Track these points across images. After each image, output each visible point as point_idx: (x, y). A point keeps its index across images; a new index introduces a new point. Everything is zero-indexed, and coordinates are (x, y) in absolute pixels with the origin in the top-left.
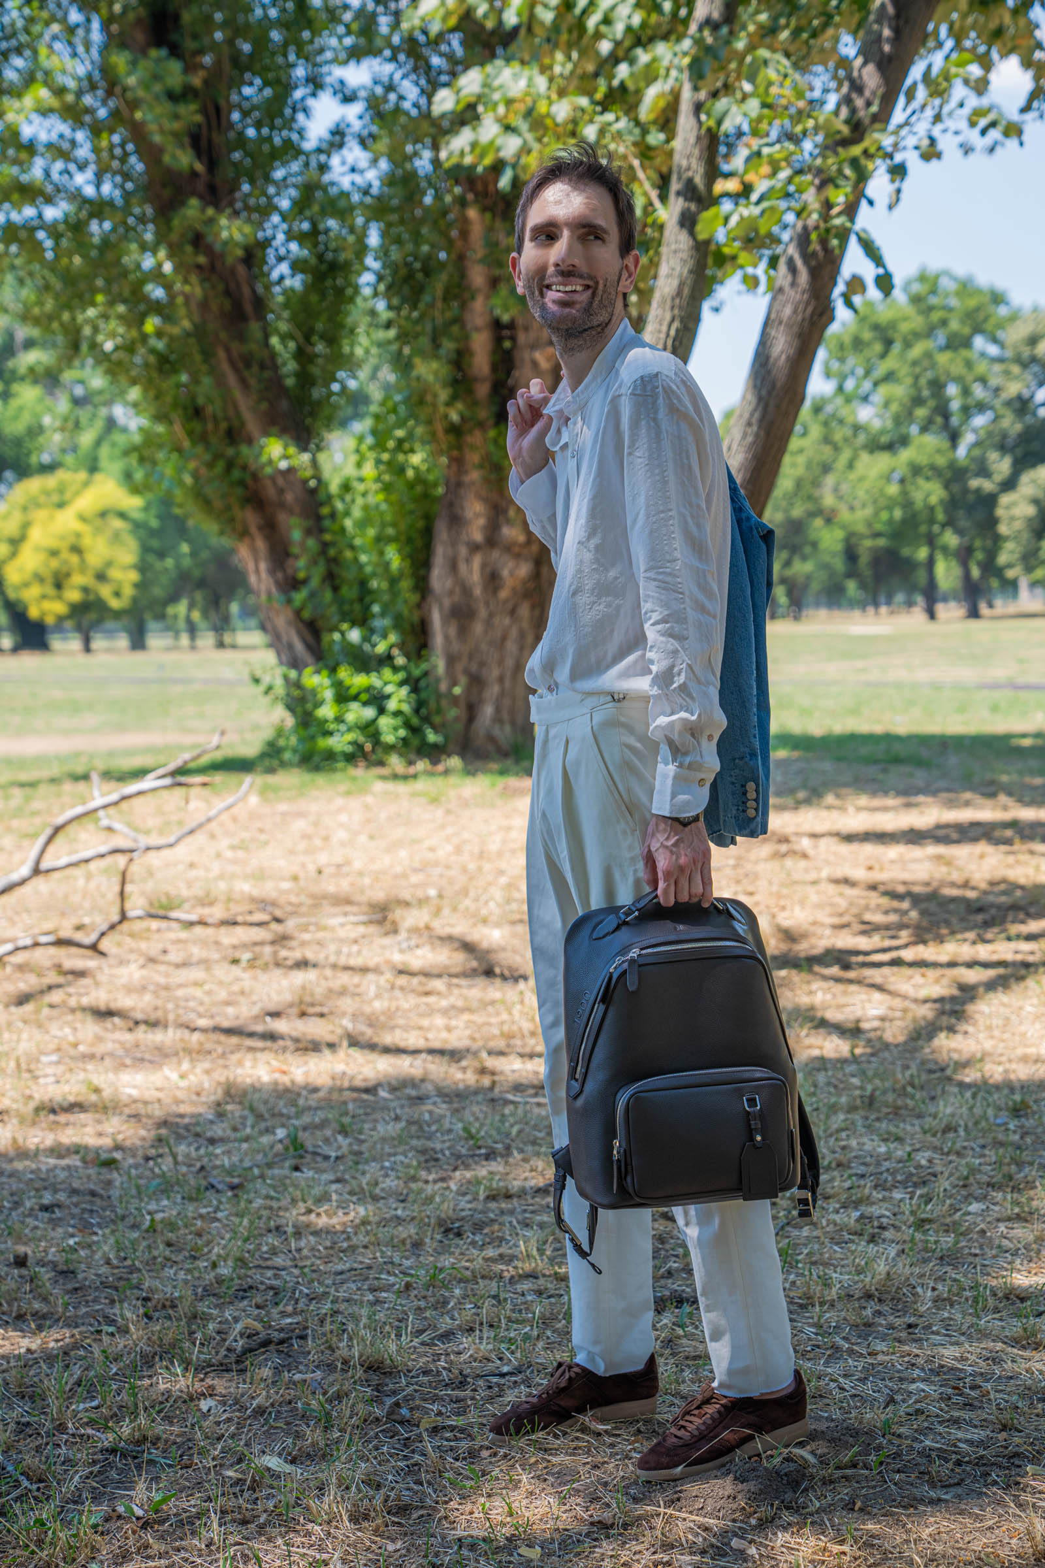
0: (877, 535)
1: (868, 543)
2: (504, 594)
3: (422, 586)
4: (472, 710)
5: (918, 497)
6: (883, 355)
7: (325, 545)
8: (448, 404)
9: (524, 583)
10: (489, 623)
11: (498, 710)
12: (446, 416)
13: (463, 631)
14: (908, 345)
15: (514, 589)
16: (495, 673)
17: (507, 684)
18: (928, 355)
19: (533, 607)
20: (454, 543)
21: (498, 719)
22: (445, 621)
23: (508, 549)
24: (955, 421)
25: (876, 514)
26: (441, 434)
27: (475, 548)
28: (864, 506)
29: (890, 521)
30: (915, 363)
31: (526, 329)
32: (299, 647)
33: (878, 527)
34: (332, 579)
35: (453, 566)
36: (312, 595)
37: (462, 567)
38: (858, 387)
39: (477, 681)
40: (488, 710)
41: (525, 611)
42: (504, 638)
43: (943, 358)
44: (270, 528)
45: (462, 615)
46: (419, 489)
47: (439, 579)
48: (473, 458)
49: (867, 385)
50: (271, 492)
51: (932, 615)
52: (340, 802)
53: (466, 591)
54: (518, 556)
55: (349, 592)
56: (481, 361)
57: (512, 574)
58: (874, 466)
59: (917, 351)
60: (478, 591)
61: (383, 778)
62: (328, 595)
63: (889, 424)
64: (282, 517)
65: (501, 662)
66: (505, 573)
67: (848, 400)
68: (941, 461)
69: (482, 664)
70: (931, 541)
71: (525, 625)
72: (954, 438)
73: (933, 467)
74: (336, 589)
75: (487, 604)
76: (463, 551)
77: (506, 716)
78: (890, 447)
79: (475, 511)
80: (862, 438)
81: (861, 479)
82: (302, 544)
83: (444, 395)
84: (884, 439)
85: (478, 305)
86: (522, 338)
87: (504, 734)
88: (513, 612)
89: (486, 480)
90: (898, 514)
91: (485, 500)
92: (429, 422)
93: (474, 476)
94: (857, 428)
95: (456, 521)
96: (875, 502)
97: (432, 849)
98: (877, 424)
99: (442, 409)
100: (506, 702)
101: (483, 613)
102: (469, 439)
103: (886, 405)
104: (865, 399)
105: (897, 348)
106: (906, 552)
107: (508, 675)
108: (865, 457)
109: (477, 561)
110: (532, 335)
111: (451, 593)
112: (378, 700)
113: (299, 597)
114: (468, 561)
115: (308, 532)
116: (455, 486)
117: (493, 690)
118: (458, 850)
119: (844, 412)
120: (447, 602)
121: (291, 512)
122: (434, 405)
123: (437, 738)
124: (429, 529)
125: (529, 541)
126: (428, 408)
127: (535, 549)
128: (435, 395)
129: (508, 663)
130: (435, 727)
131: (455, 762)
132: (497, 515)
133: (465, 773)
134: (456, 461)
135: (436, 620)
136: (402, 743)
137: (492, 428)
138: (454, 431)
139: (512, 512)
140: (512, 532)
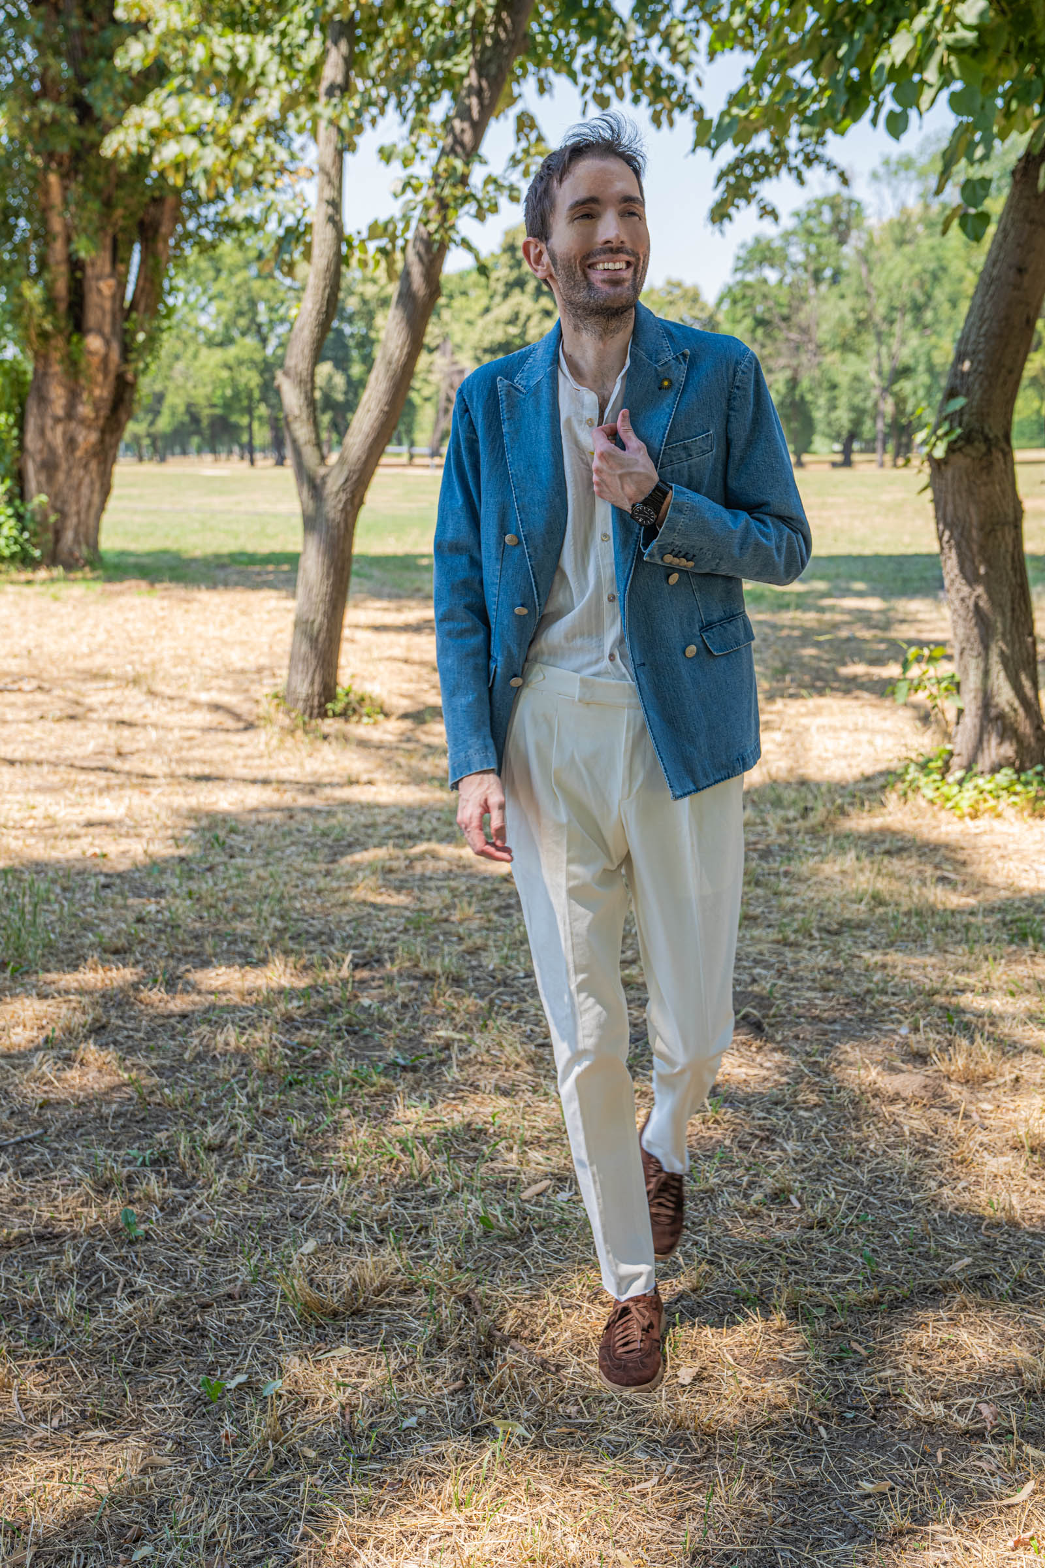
0: (213, 406)
1: (206, 412)
2: (79, 453)
3: (21, 447)
4: (58, 533)
5: (242, 381)
6: (216, 279)
8: (44, 316)
9: (94, 446)
10: (69, 473)
11: (77, 534)
12: (40, 325)
13: (50, 479)
14: (232, 273)
15: (86, 451)
16: (74, 508)
17: (83, 516)
18: (245, 282)
19: (99, 463)
20: (42, 416)
21: (77, 541)
22: (37, 472)
23: (82, 421)
24: (265, 329)
25: (214, 391)
26: (34, 337)
27: (57, 420)
28: (205, 385)
29: (223, 397)
30: (238, 287)
31: (93, 264)
33: (216, 401)
35: (42, 432)
37: (49, 434)
38: (197, 300)
39: (63, 515)
40: (69, 535)
41: (93, 465)
42: (80, 484)
43: (256, 285)
45: (49, 467)
46: (14, 375)
47: (32, 441)
48: (56, 355)
49: (204, 300)
51: (252, 462)
53: (52, 450)
54: (89, 427)
56: (61, 287)
57: (85, 439)
58: (213, 358)
59: (238, 278)
60: (60, 451)
61: (9, 583)
63: (221, 329)
65: (78, 501)
66: (80, 439)
67: (192, 309)
68: (258, 357)
69: (64, 502)
70: (249, 411)
71: (94, 475)
72: (264, 340)
73: (253, 362)
75: (67, 460)
76: (49, 422)
77: (82, 538)
78: (221, 345)
79: (57, 394)
80: (201, 338)
81: (203, 367)
83: (40, 310)
84: (218, 339)
85: (59, 246)
86: (89, 271)
88: (86, 466)
89: (66, 372)
90: (229, 392)
91: (65, 386)
92: (26, 328)
93: (56, 368)
94: (198, 330)
95: (43, 400)
96: (213, 382)
98: (212, 328)
99: (36, 320)
100: (82, 529)
101: (64, 466)
102: (53, 342)
103: (219, 314)
104: (203, 309)
105: (224, 275)
106: (234, 418)
107: (83, 510)
108: (204, 352)
109: (59, 429)
110: (98, 270)
111: (41, 451)
114: (53, 429)
116: (41, 375)
117: (73, 521)
119: (190, 317)
120: (38, 458)
122: (30, 317)
123: (37, 553)
124: (22, 405)
125: (97, 418)
126: (24, 319)
127: (101, 422)
128: (31, 310)
129: (84, 501)
130: (35, 546)
131: (59, 571)
132: (74, 396)
133: (66, 579)
134: (41, 358)
135: (31, 469)
136: (13, 556)
137: (71, 335)
138: (44, 335)
139: (85, 396)
140: (85, 410)
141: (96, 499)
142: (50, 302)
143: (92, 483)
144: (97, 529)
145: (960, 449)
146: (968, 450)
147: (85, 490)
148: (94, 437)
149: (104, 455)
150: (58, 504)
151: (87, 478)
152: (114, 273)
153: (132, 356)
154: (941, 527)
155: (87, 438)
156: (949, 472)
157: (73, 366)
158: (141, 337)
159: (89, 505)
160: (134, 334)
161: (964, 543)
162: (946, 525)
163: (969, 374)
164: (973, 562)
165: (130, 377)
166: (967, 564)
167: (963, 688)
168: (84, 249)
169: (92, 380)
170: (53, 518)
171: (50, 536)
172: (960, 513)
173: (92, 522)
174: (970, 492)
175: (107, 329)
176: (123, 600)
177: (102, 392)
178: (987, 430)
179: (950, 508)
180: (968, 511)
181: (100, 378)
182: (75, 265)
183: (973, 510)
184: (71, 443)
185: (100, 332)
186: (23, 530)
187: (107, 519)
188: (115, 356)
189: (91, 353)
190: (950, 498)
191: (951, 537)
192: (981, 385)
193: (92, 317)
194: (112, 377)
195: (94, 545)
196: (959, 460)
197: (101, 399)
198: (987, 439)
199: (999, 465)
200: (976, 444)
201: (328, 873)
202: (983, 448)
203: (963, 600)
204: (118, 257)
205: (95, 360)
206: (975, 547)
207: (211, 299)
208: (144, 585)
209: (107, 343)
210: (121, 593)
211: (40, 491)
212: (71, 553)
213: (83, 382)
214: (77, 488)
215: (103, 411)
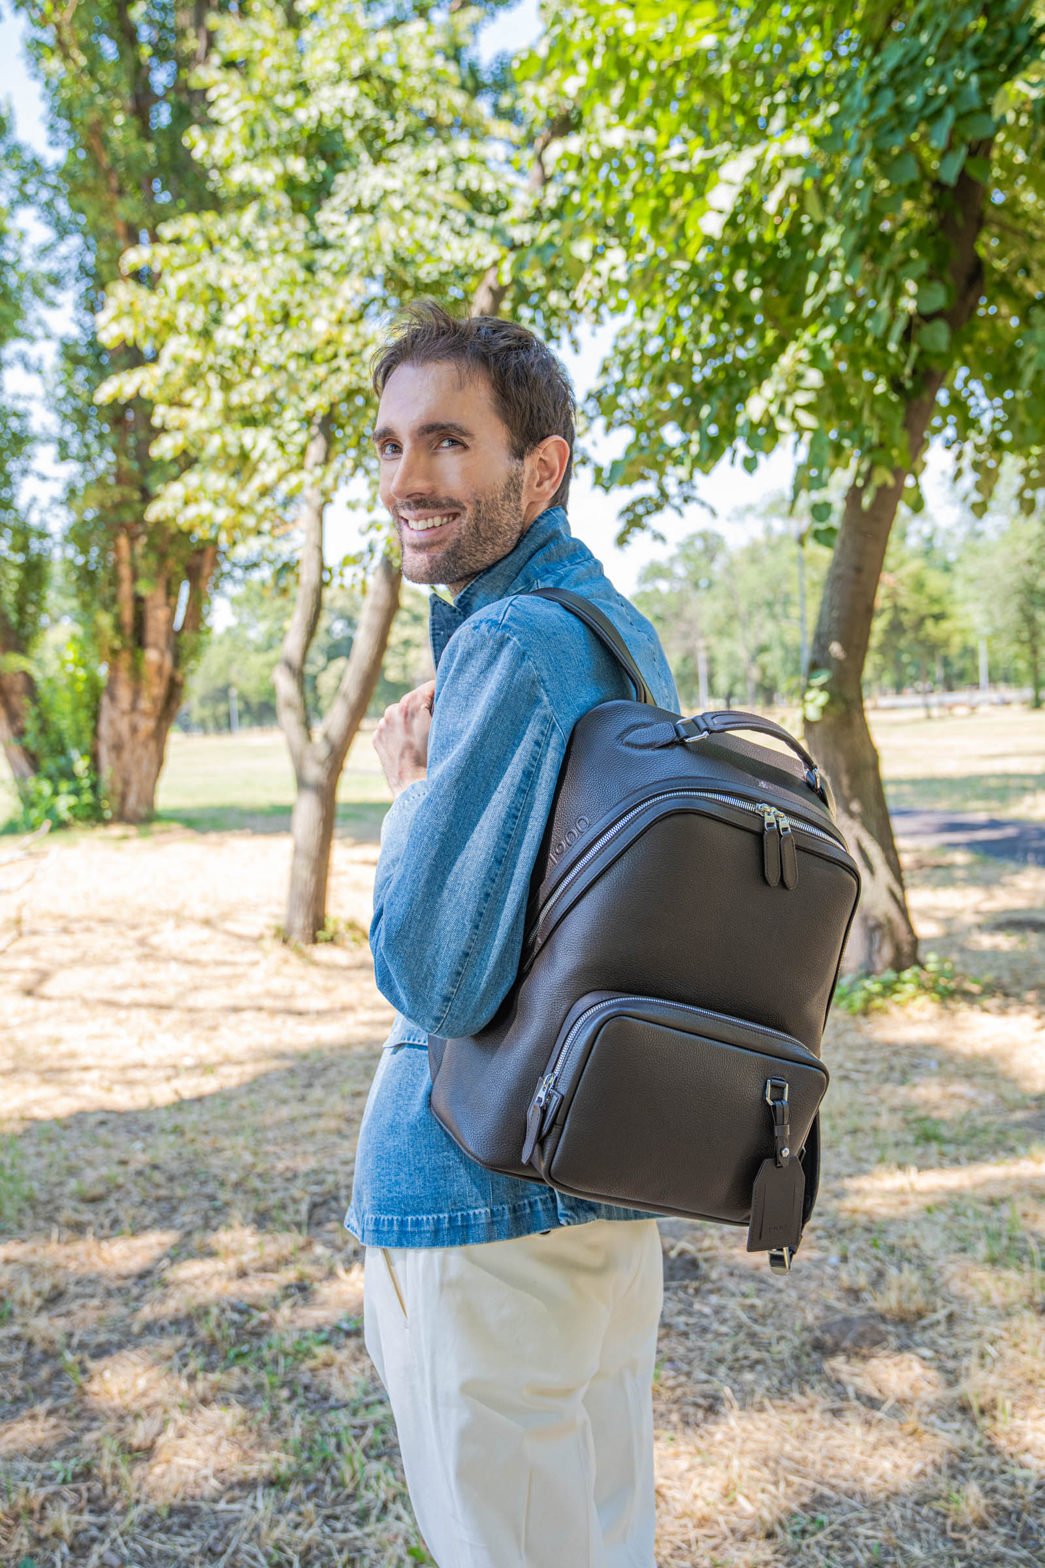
2: (141, 737)
3: (95, 733)
4: (124, 798)
7: (40, 713)
8: (114, 638)
9: (151, 730)
10: (132, 752)
11: (139, 795)
12: (111, 645)
13: (118, 756)
15: (146, 735)
16: (136, 778)
17: (143, 784)
19: (156, 743)
20: (112, 709)
21: (139, 801)
22: (108, 752)
23: (145, 714)
26: (108, 653)
27: (124, 713)
31: (152, 599)
32: (25, 767)
34: (43, 730)
35: (112, 723)
36: (33, 740)
37: (118, 724)
39: (126, 783)
40: (132, 799)
41: (152, 745)
42: (141, 760)
45: (117, 748)
47: (104, 729)
48: (124, 666)
53: (120, 736)
54: (148, 717)
56: (128, 616)
57: (145, 726)
60: (126, 736)
62: (42, 739)
64: (14, 698)
65: (138, 772)
66: (141, 726)
69: (128, 773)
71: (152, 752)
74: (46, 736)
75: (131, 742)
76: (118, 715)
77: (142, 799)
79: (124, 694)
82: (28, 712)
83: (110, 633)
85: (126, 587)
86: (149, 604)
87: (143, 811)
88: (145, 746)
89: (131, 678)
91: (129, 688)
92: (101, 646)
93: (124, 675)
95: (113, 698)
99: (108, 641)
100: (142, 794)
101: (128, 746)
102: (122, 656)
109: (126, 720)
110: (155, 602)
111: (111, 737)
113: (25, 740)
114: (120, 720)
115: (31, 705)
117: (134, 788)
118: (154, 877)
120: (109, 742)
121: (18, 693)
122: (104, 639)
123: (108, 813)
124: (98, 703)
125: (154, 709)
126: (99, 640)
127: (157, 713)
128: (105, 634)
129: (143, 772)
131: (124, 828)
132: (136, 694)
134: (113, 668)
135: (103, 751)
137: (135, 650)
138: (114, 652)
139: (145, 694)
140: (145, 704)
141: (154, 770)
142: (118, 627)
143: (149, 757)
144: (154, 792)
147: (144, 763)
148: (151, 723)
149: (159, 736)
150: (124, 776)
151: (146, 755)
152: (168, 604)
153: (182, 662)
155: (147, 725)
157: (136, 672)
158: (188, 648)
159: (147, 774)
160: (182, 648)
165: (179, 678)
168: (144, 588)
169: (150, 682)
170: (120, 785)
171: (118, 800)
173: (149, 787)
174: (837, 742)
175: (162, 645)
176: (168, 849)
177: (157, 689)
180: (836, 758)
181: (156, 680)
182: (139, 600)
185: (156, 646)
187: (161, 785)
188: (168, 662)
189: (149, 662)
193: (151, 636)
194: (165, 680)
195: (151, 804)
197: (157, 696)
199: (857, 721)
201: (302, 1099)
202: (845, 709)
204: (171, 592)
205: (153, 668)
209: (162, 654)
211: (110, 765)
212: (134, 812)
213: (144, 683)
214: (138, 763)
215: (160, 704)
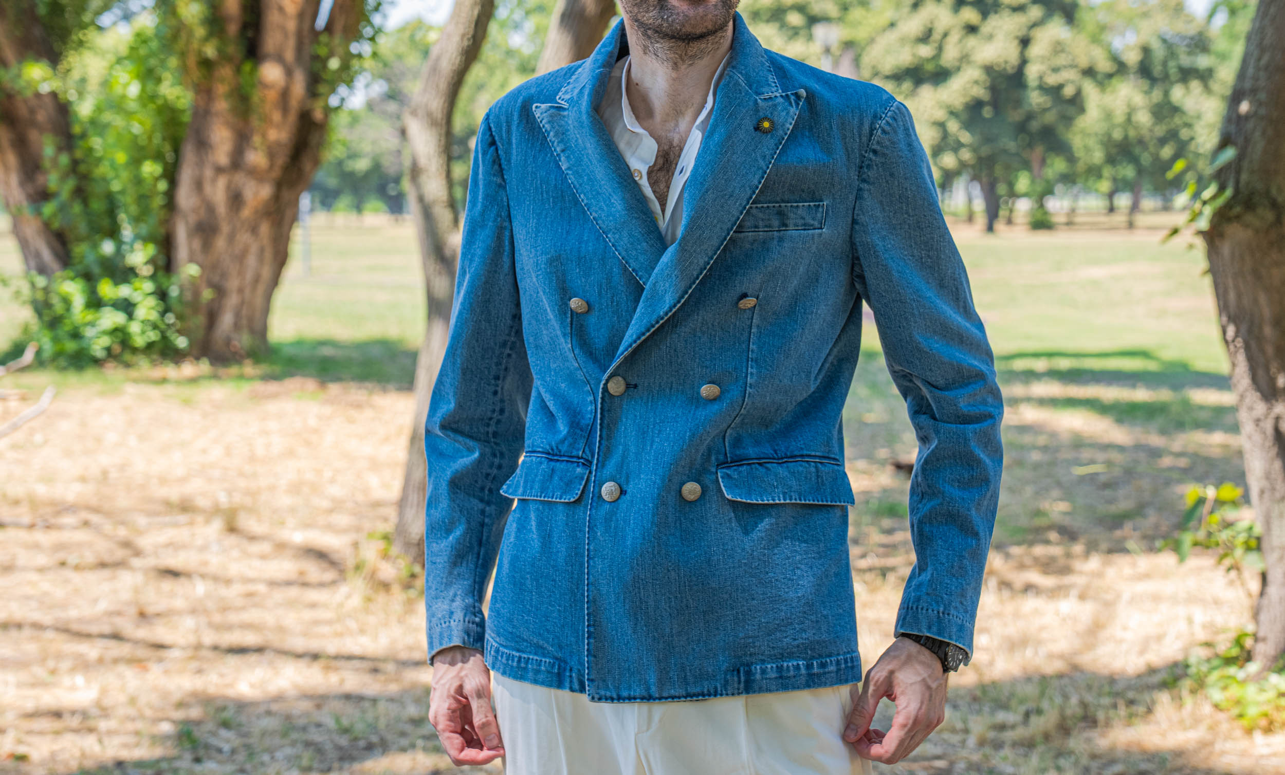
2: (246, 213)
3: (170, 203)
4: (212, 317)
7: (75, 163)
8: (206, 40)
9: (266, 203)
10: (231, 238)
11: (238, 315)
12: (201, 52)
13: (207, 245)
15: (256, 210)
16: (235, 284)
17: (247, 295)
19: (275, 225)
20: (200, 164)
21: (237, 326)
22: (190, 237)
23: (255, 174)
26: (193, 67)
27: (219, 170)
32: (47, 255)
34: (80, 193)
35: (199, 185)
36: (62, 209)
37: (208, 189)
39: (220, 291)
40: (226, 320)
41: (265, 228)
42: (245, 253)
44: (21, 145)
45: (206, 230)
46: (168, 113)
47: (185, 197)
48: (221, 89)
50: (23, 111)
52: (98, 403)
53: (210, 209)
54: (261, 180)
55: (97, 205)
56: (233, 3)
57: (255, 194)
60: (222, 209)
61: (135, 381)
62: (77, 208)
64: (33, 135)
65: (241, 273)
66: (248, 194)
69: (224, 275)
71: (265, 241)
74: (85, 202)
75: (230, 221)
76: (208, 173)
77: (244, 322)
79: (221, 138)
82: (55, 161)
83: (200, 32)
87: (243, 341)
88: (254, 230)
89: (234, 110)
91: (231, 127)
92: (183, 55)
93: (222, 105)
95: (203, 145)
97: (204, 451)
99: (195, 45)
100: (246, 312)
101: (225, 228)
102: (218, 72)
107: (248, 287)
109: (222, 182)
111: (196, 210)
112: (127, 307)
113: (49, 209)
114: (213, 181)
115: (60, 149)
116: (202, 114)
117: (232, 300)
118: (228, 452)
120: (192, 219)
121: (41, 130)
122: (188, 42)
123: (182, 342)
124: (177, 150)
125: (271, 166)
126: (181, 43)
127: (276, 173)
128: (190, 33)
129: (249, 276)
130: (180, 332)
131: (204, 366)
132: (242, 140)
133: (215, 377)
134: (204, 91)
135: (182, 234)
136: (150, 346)
137: (242, 62)
138: (206, 64)
139: (257, 139)
140: (256, 157)
141: (267, 272)
142: (215, 22)
143: (262, 250)
144: (266, 310)
145: (1238, 217)
146: (1249, 218)
147: (252, 260)
148: (266, 191)
149: (280, 215)
150: (216, 279)
151: (256, 245)
153: (322, 89)
154: (1225, 319)
155: (257, 193)
156: (1226, 249)
157: (243, 103)
158: (334, 64)
159: (257, 280)
160: (324, 61)
161: (1253, 344)
162: (1232, 319)
163: (1247, 117)
164: (1267, 370)
165: (318, 115)
166: (1261, 373)
167: (1265, 545)
169: (266, 120)
170: (207, 294)
171: (200, 320)
172: (1246, 301)
173: (259, 301)
174: (1256, 274)
175: (290, 55)
176: (272, 407)
177: (280, 134)
178: (1274, 192)
179: (1232, 296)
180: (1256, 301)
181: (277, 116)
183: (1263, 299)
184: (236, 199)
185: (280, 59)
186: (163, 314)
187: (281, 298)
188: (299, 88)
189: (265, 86)
190: (1231, 284)
191: (1236, 336)
192: (1264, 133)
193: (272, 40)
194: (292, 118)
195: (261, 332)
196: (1237, 233)
197: (278, 143)
198: (1274, 205)
200: (1260, 211)
202: (1270, 216)
203: (1257, 421)
205: (272, 95)
206: (1270, 350)
207: (528, 13)
208: (311, 384)
209: (289, 73)
210: (274, 396)
211: (191, 260)
212: (228, 342)
213: (255, 122)
214: (241, 258)
215: (281, 160)
